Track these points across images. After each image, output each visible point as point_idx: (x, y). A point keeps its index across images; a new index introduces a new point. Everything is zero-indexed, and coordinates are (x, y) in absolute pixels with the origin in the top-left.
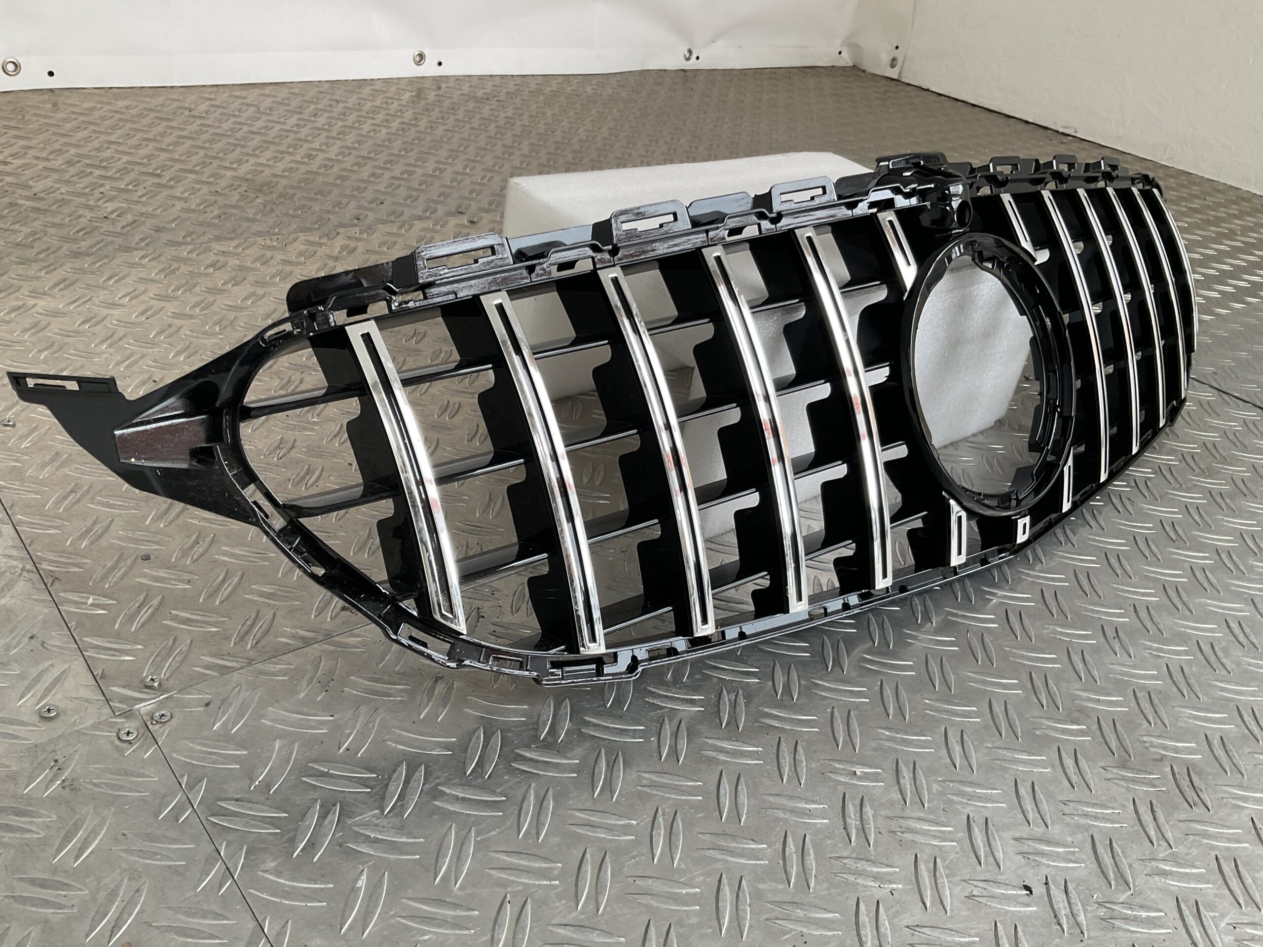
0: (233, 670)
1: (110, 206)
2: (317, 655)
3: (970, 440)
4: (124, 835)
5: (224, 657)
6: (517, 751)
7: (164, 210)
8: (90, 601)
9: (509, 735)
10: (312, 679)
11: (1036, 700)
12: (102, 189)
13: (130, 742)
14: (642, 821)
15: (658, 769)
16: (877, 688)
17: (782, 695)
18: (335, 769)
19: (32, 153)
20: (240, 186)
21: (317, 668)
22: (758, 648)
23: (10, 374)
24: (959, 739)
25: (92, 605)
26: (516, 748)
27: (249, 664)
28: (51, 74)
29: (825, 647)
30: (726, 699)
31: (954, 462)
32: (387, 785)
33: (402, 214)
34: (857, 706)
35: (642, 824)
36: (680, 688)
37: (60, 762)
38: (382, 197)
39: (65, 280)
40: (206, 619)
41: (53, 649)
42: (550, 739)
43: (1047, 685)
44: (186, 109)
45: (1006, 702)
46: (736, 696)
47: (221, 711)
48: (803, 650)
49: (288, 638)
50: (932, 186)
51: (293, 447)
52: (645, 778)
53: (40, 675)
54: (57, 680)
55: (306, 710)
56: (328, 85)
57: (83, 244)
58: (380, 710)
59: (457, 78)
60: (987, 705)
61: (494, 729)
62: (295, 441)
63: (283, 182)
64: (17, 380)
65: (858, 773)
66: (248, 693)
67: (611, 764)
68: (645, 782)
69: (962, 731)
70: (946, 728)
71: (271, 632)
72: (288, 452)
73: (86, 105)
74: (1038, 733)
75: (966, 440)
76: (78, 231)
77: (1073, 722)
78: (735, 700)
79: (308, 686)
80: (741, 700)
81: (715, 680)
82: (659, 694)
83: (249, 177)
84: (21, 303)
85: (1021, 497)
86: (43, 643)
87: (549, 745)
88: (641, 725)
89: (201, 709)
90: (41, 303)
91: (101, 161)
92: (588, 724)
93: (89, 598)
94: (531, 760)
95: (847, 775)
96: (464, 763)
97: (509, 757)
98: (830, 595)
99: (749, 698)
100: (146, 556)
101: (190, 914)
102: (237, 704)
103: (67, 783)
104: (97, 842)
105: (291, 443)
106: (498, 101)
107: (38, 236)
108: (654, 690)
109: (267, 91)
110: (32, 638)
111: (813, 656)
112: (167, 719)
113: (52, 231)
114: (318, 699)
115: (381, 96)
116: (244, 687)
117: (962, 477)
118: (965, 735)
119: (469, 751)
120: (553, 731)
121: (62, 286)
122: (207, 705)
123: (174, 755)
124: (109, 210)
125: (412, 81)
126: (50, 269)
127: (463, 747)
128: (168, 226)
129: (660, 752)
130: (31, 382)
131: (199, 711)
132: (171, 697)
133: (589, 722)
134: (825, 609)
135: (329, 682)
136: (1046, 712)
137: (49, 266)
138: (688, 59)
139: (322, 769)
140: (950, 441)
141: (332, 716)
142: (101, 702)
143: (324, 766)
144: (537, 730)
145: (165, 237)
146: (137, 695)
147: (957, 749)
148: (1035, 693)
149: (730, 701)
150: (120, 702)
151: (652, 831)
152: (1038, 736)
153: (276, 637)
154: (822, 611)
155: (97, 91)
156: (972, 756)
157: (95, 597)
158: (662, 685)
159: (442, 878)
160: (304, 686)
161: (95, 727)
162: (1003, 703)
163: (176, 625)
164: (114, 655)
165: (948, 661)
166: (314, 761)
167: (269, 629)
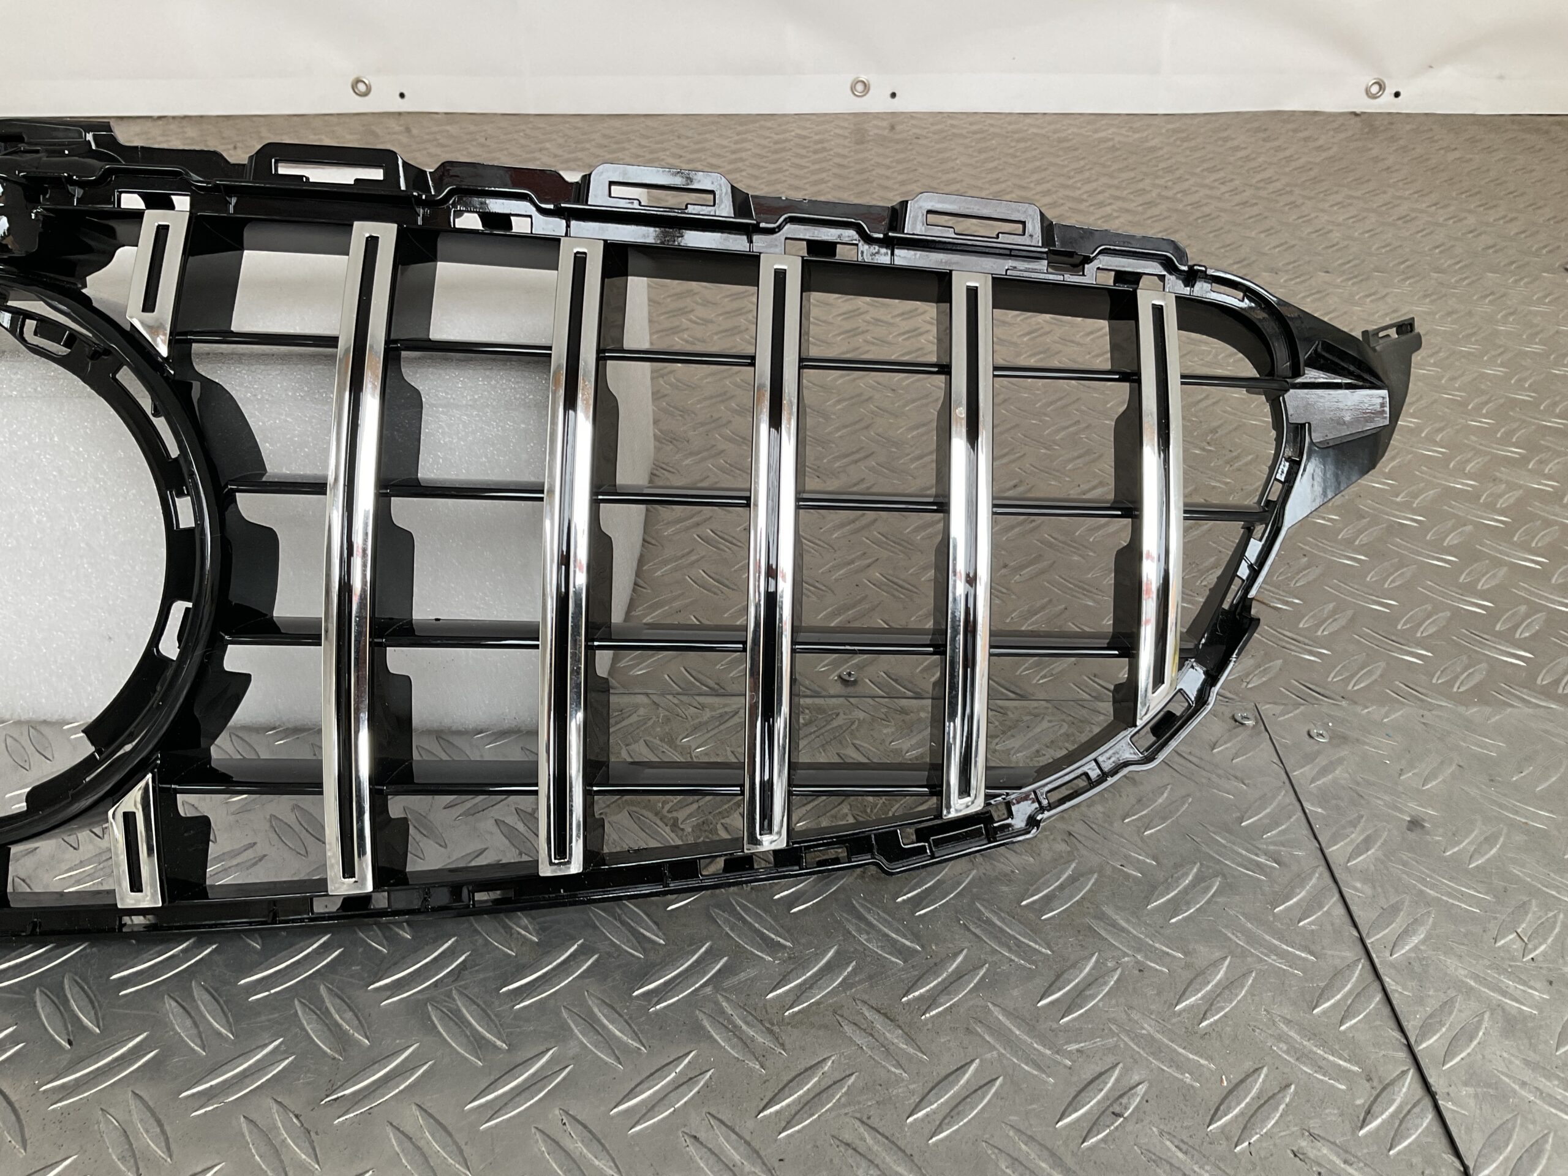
28: (402, 95)
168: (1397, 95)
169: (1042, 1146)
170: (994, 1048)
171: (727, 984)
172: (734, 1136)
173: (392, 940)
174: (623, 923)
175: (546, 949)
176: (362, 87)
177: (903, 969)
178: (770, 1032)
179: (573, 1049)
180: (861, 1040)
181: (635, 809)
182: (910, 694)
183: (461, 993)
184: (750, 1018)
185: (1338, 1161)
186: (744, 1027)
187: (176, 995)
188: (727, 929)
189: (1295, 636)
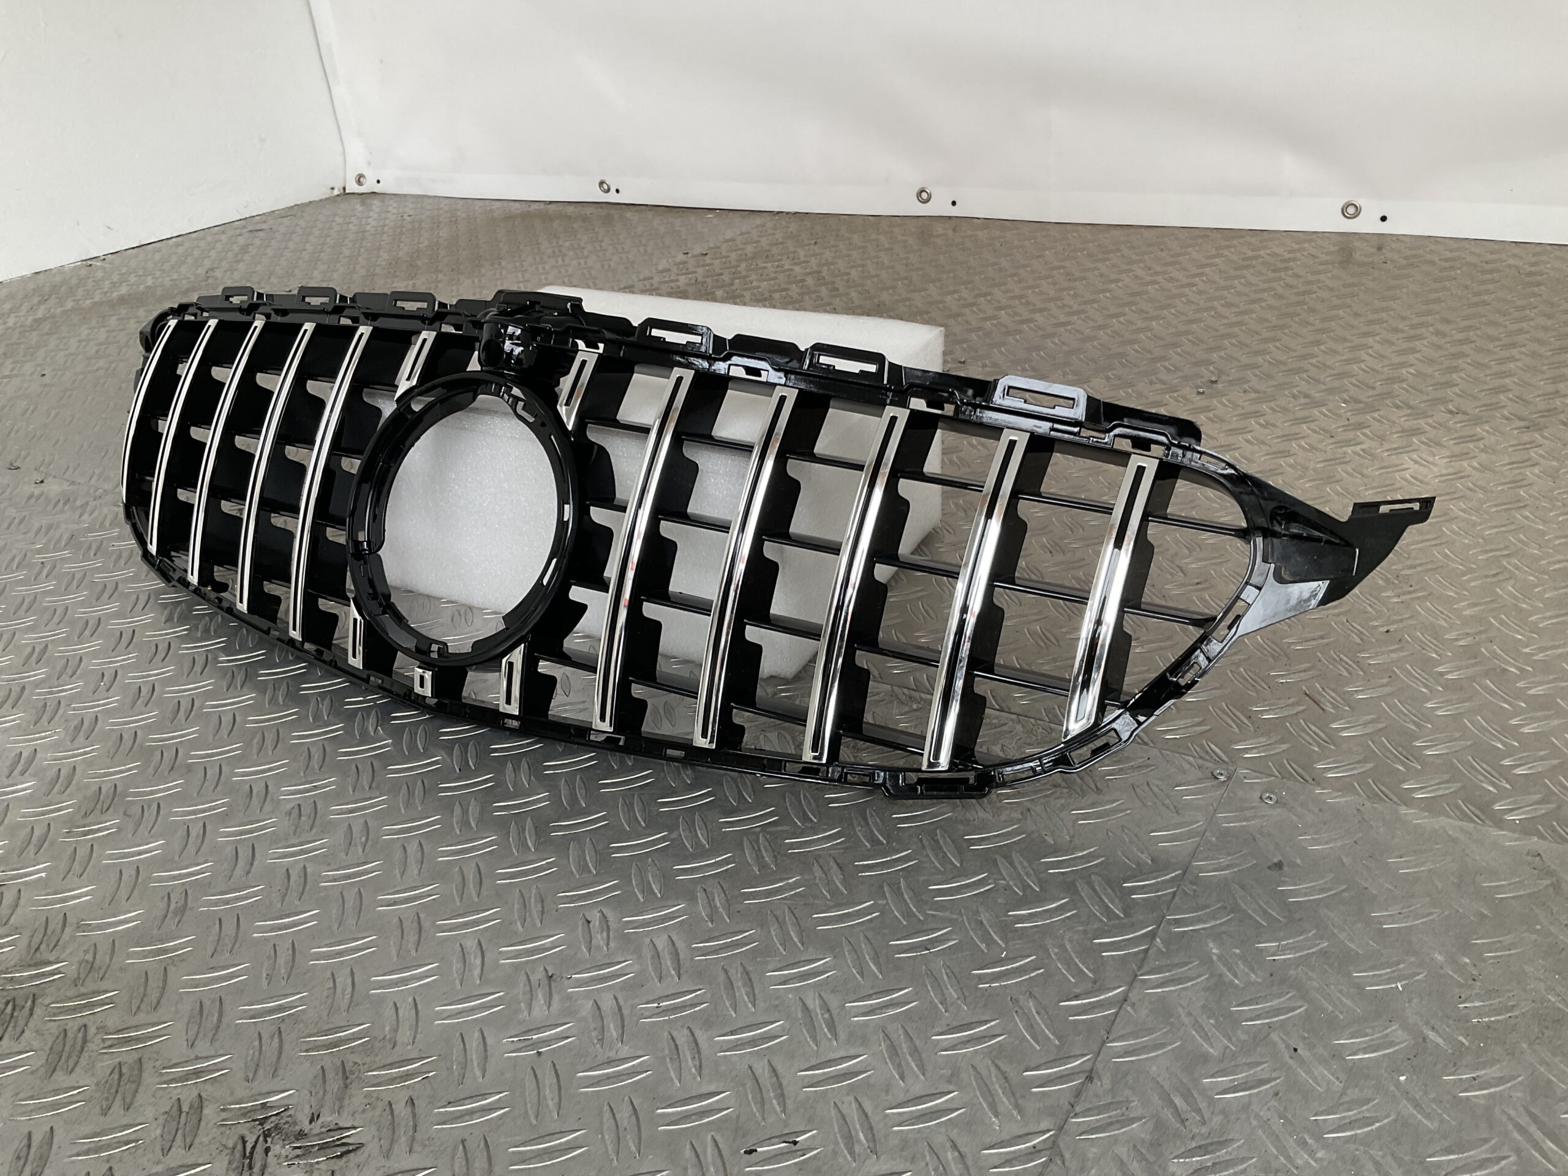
28: (954, 204)
169: (874, 949)
170: (886, 898)
171: (769, 829)
172: (723, 895)
173: (622, 763)
174: (738, 787)
175: (691, 788)
176: (924, 196)
177: (869, 850)
178: (775, 857)
179: (674, 835)
180: (818, 873)
181: (783, 732)
182: (997, 707)
183: (639, 796)
184: (769, 848)
185: (1034, 1011)
186: (763, 851)
187: (514, 762)
188: (788, 804)
189: (1317, 731)
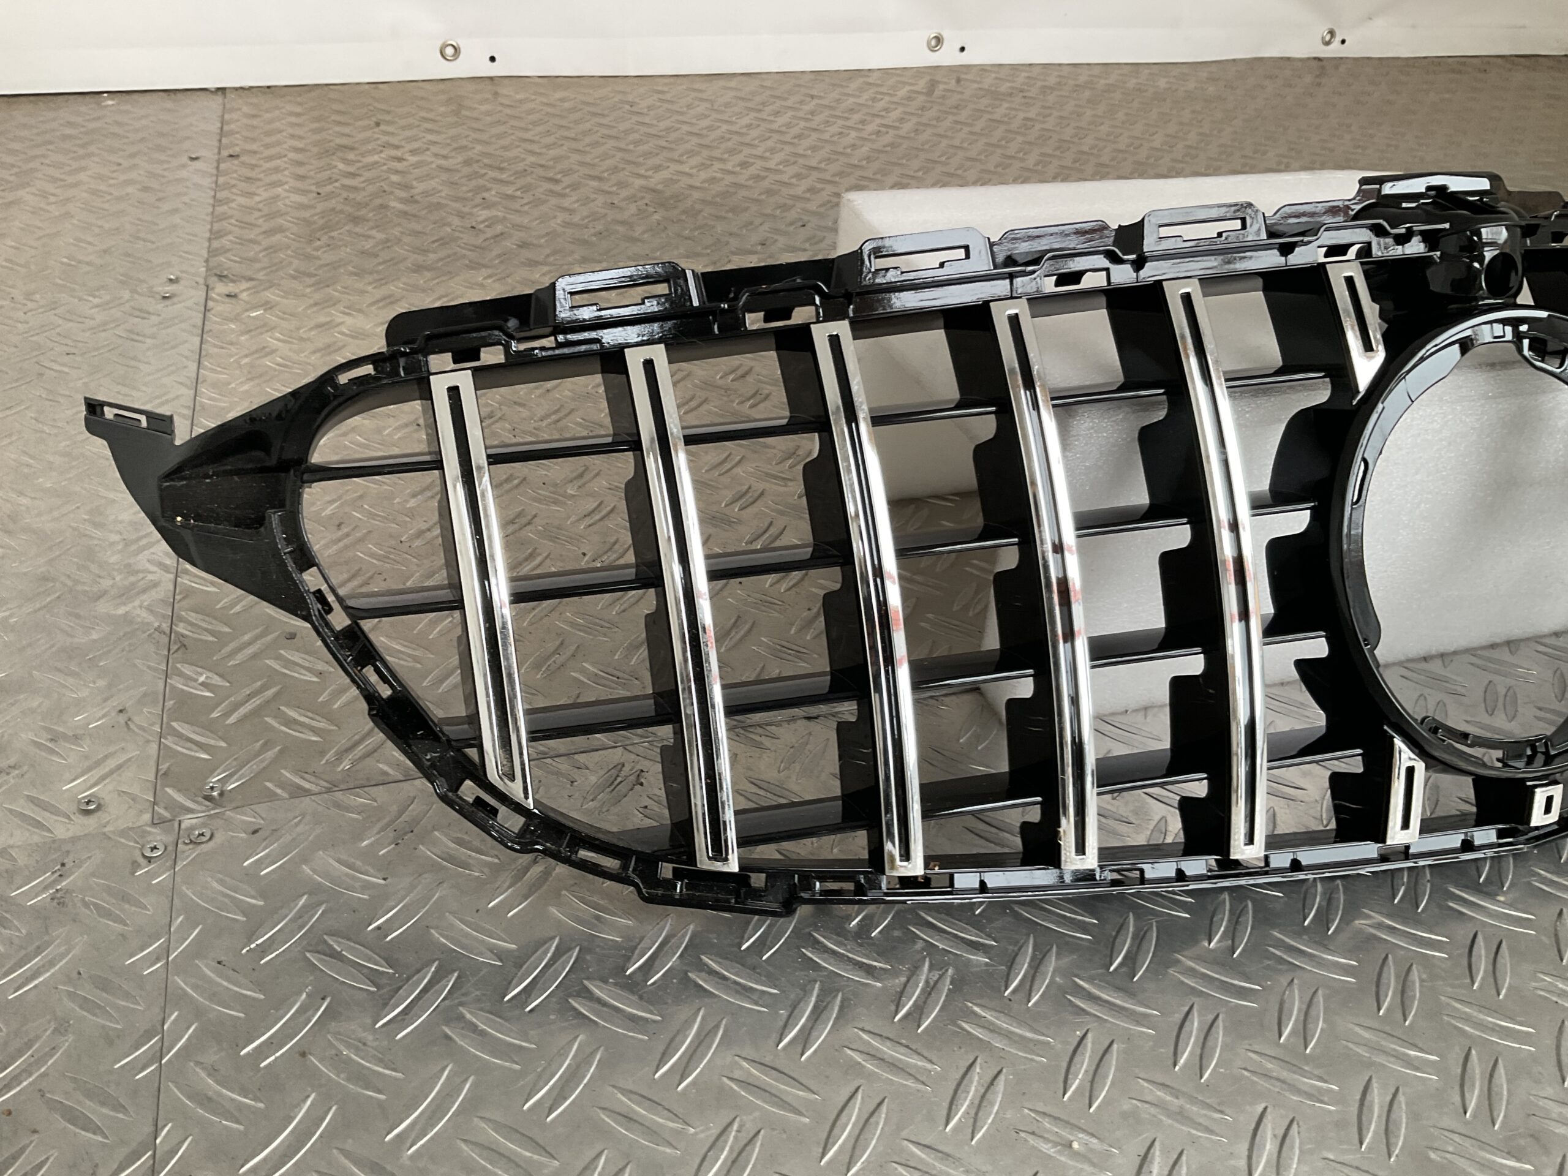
0: (307, 793)
1: (484, 214)
2: (412, 795)
3: (1547, 641)
4: (79, 973)
5: (306, 776)
6: (586, 982)
7: (541, 223)
8: (202, 679)
9: (588, 957)
10: (388, 825)
11: (1457, 1099)
12: (486, 195)
13: (149, 860)
14: (702, 1131)
15: (768, 1060)
16: (1178, 1017)
17: (1014, 992)
18: (351, 950)
19: (434, 149)
20: (643, 198)
21: (401, 813)
22: (1012, 910)
23: (86, 398)
24: (1280, 1132)
25: (203, 684)
26: (588, 979)
27: (328, 791)
28: (493, 59)
29: (1123, 932)
30: (923, 978)
31: (1497, 672)
32: (400, 988)
33: (821, 241)
34: (1129, 1038)
35: (702, 1136)
36: (861, 945)
37: (67, 866)
38: (806, 218)
39: (390, 296)
40: (314, 723)
41: (136, 729)
42: (639, 978)
43: (1491, 1076)
44: (627, 102)
45: (1397, 1090)
46: (941, 976)
47: (264, 844)
48: (1084, 928)
49: (390, 765)
50: (1447, 226)
51: (529, 523)
52: (742, 1068)
53: (106, 757)
54: (119, 767)
55: (359, 863)
56: (812, 76)
57: (432, 256)
58: (445, 885)
59: (983, 69)
60: (1361, 1088)
61: (573, 945)
62: (535, 516)
63: (696, 195)
64: (94, 408)
65: (1075, 1145)
66: (307, 827)
67: (703, 1034)
68: (737, 1074)
69: (1292, 1121)
70: (1265, 1109)
71: (375, 754)
72: (521, 529)
73: (518, 97)
74: (1433, 1155)
75: (1537, 639)
76: (433, 242)
77: (1510, 1154)
78: (936, 982)
79: (378, 833)
80: (946, 986)
81: (919, 945)
82: (825, 946)
83: (660, 187)
84: (328, 319)
85: (1553, 752)
86: (130, 719)
87: (633, 986)
88: (775, 987)
89: (243, 835)
90: (349, 321)
91: (502, 162)
92: (702, 968)
93: (201, 674)
94: (599, 1001)
95: (1056, 1144)
96: (510, 983)
97: (575, 987)
98: (1156, 851)
99: (958, 984)
100: (291, 634)
101: (89, 1094)
102: (288, 838)
103: (58, 895)
104: (48, 974)
105: (529, 517)
106: (1025, 97)
107: (389, 244)
108: (822, 939)
109: (733, 83)
110: (121, 711)
111: (1096, 941)
112: (204, 839)
113: (407, 239)
114: (381, 853)
115: (872, 91)
116: (308, 818)
117: (1501, 700)
118: (1295, 1126)
119: (525, 967)
120: (648, 969)
121: (381, 304)
122: (255, 832)
123: (184, 888)
124: (480, 219)
125: (919, 72)
126: (381, 282)
127: (517, 962)
128: (535, 242)
129: (782, 1035)
130: (109, 413)
131: (242, 839)
132: (223, 813)
133: (706, 965)
134: (1142, 871)
135: (405, 834)
136: (1467, 1123)
137: (382, 279)
138: (1328, 43)
139: (336, 947)
140: (1504, 638)
141: (384, 879)
142: (148, 804)
143: (339, 943)
144: (628, 959)
145: (526, 254)
146: (189, 804)
147: (1269, 1146)
148: (1462, 1086)
149: (927, 982)
150: (166, 808)
151: (709, 1150)
152: (1431, 1161)
153: (378, 761)
154: (1137, 874)
155: (540, 80)
156: (1290, 1166)
157: (210, 674)
158: (838, 934)
159: (398, 1136)
160: (376, 829)
161: (123, 833)
162: (1393, 1090)
163: (276, 725)
164: (191, 750)
165: (1326, 998)
166: (332, 934)
167: (375, 751)
168: (1343, 42)
